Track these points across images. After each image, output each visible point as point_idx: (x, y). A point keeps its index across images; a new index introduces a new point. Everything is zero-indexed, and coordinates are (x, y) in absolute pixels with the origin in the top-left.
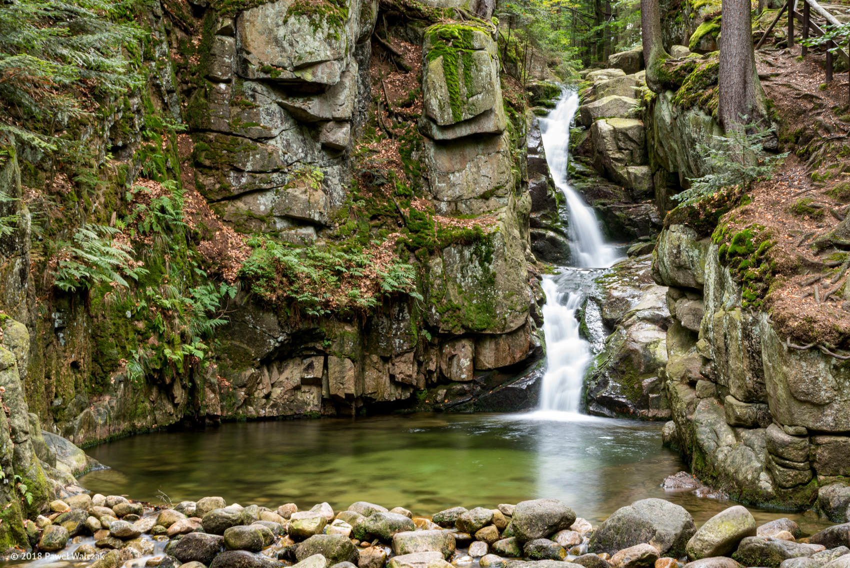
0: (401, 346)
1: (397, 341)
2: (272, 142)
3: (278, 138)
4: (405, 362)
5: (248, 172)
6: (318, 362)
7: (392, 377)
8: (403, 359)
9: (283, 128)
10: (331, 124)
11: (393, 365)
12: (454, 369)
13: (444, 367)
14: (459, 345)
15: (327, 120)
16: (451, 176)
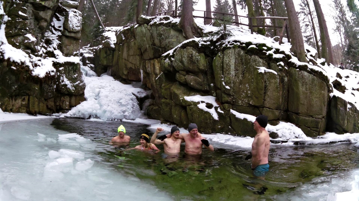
0: (50, 95)
1: (49, 93)
2: (27, 21)
3: (29, 20)
4: (51, 101)
5: (18, 29)
6: (27, 98)
7: (47, 106)
8: (51, 100)
9: (31, 18)
10: (43, 20)
11: (48, 102)
12: (64, 105)
13: (61, 104)
14: (66, 97)
15: (43, 19)
16: (67, 46)
